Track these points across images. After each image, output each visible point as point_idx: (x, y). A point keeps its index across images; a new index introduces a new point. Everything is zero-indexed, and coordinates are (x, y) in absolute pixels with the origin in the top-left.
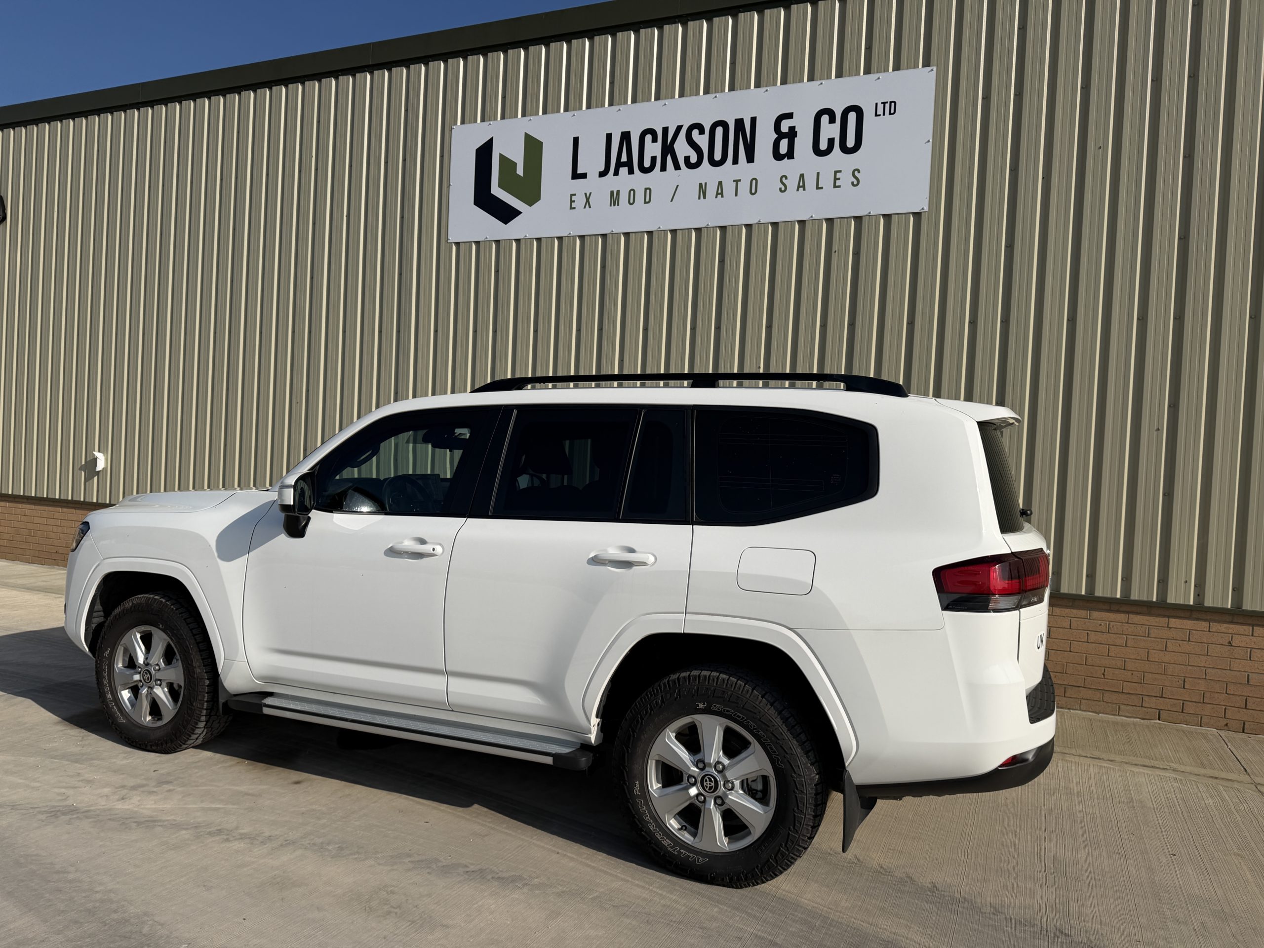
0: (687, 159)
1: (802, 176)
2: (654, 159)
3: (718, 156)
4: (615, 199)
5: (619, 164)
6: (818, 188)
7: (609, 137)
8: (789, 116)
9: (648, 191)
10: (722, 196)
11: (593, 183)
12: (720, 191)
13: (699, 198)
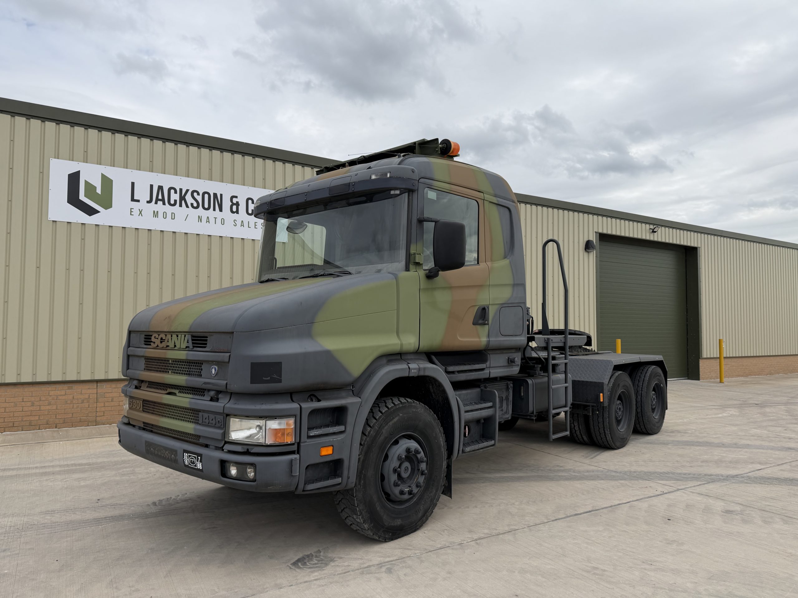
0: (192, 204)
1: (242, 221)
2: (175, 201)
3: (206, 206)
4: (156, 214)
5: (157, 200)
6: (249, 227)
7: (152, 186)
8: (236, 197)
9: (173, 214)
10: (209, 223)
11: (143, 204)
12: (208, 221)
13: (199, 222)
